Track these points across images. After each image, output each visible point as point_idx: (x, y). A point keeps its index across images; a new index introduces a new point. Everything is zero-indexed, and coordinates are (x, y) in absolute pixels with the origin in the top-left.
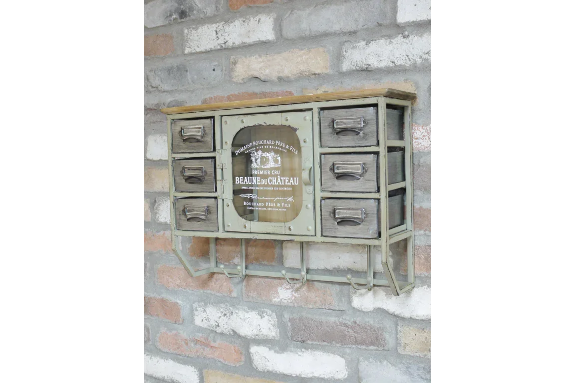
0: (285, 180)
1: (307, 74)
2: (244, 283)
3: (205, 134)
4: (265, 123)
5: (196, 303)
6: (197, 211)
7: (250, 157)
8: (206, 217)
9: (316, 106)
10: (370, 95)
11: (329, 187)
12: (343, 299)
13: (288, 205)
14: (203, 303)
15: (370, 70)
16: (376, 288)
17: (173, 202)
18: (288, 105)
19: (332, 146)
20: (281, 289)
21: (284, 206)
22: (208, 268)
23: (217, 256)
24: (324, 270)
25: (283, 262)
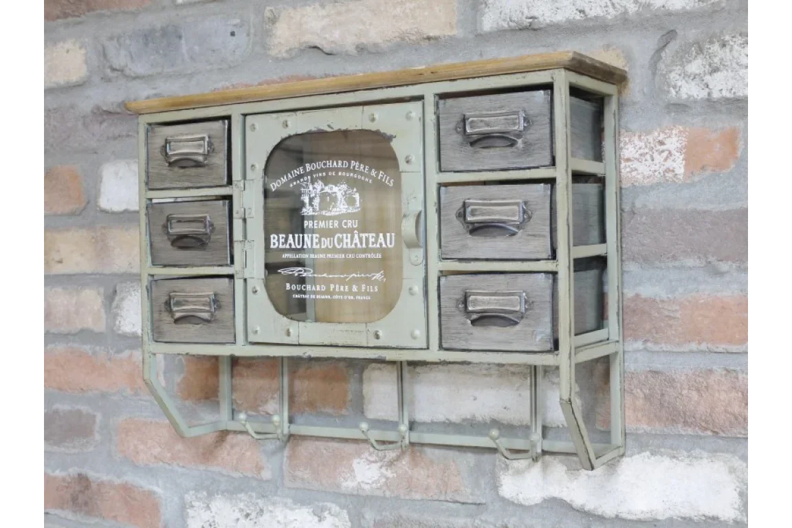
0: (367, 239)
1: (413, 38)
2: (286, 452)
3: (212, 150)
4: (329, 126)
5: (192, 492)
6: (194, 303)
7: (300, 194)
8: (212, 315)
9: (429, 91)
10: (537, 65)
11: (455, 251)
12: (482, 482)
13: (374, 289)
14: (205, 493)
15: (536, 27)
16: (547, 457)
17: (147, 287)
18: (374, 91)
19: (462, 168)
20: (359, 463)
21: (366, 290)
22: (215, 423)
23: (233, 397)
24: (444, 423)
25: (363, 408)
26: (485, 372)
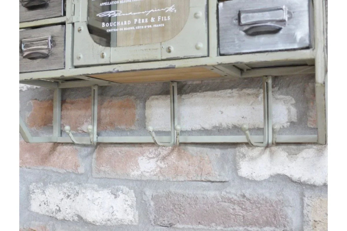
2: (95, 155)
5: (34, 184)
6: (36, 44)
8: (49, 51)
12: (227, 167)
13: (167, 18)
14: (42, 184)
20: (142, 159)
21: (161, 20)
22: (49, 137)
23: (62, 123)
24: (200, 130)
25: (145, 125)
26: (229, 95)
